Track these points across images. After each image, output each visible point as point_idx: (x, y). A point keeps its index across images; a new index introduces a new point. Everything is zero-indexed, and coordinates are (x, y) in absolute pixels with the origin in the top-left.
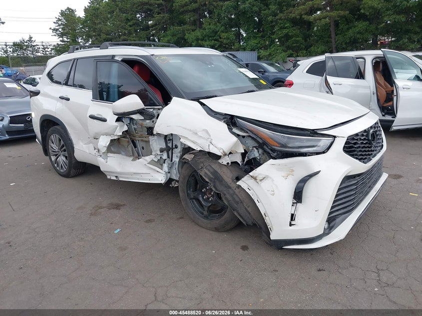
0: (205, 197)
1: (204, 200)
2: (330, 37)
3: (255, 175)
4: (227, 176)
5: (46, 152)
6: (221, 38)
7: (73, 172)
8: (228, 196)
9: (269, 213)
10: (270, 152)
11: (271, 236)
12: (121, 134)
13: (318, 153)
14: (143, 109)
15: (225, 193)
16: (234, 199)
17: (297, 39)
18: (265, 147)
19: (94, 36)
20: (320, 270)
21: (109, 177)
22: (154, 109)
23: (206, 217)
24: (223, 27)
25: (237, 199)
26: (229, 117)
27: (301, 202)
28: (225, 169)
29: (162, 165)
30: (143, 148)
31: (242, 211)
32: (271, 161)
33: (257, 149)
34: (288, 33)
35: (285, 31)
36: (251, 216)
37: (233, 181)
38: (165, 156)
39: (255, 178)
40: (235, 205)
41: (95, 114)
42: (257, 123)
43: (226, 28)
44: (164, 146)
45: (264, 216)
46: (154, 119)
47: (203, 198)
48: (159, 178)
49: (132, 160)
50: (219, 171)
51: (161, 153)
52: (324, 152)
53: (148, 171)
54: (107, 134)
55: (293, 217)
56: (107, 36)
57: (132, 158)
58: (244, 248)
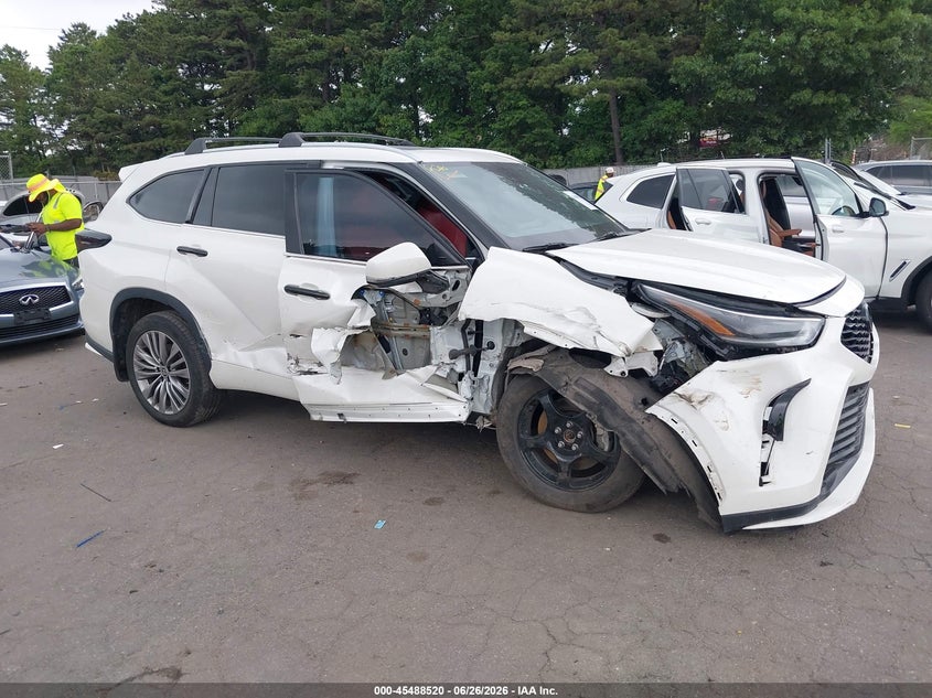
0: (560, 445)
1: (560, 452)
2: (608, 128)
3: (687, 394)
4: (624, 397)
5: (123, 372)
6: (380, 125)
7: (201, 412)
8: (630, 437)
9: (719, 465)
10: (715, 347)
11: (720, 508)
12: (368, 323)
13: (800, 348)
14: (428, 272)
15: (624, 430)
16: (643, 443)
17: (544, 130)
18: (703, 338)
19: (77, 113)
20: (823, 564)
21: (315, 417)
22: (448, 271)
23: (564, 485)
24: (384, 102)
25: (649, 442)
26: (625, 283)
27: (781, 439)
28: (615, 385)
29: (456, 385)
30: (405, 352)
31: (659, 466)
32: (718, 364)
33: (683, 343)
34: (525, 118)
35: (519, 115)
36: (676, 475)
37: (636, 408)
38: (460, 366)
39: (689, 400)
40: (646, 453)
41: (299, 283)
42: (688, 292)
43: (390, 105)
44: (459, 345)
45: (707, 472)
46: (446, 292)
47: (555, 446)
48: (454, 410)
49: (384, 378)
50: (605, 389)
51: (453, 361)
52: (809, 346)
53: (425, 399)
54: (326, 326)
55: (764, 468)
56: (111, 114)
57: (382, 374)
58: (661, 538)
